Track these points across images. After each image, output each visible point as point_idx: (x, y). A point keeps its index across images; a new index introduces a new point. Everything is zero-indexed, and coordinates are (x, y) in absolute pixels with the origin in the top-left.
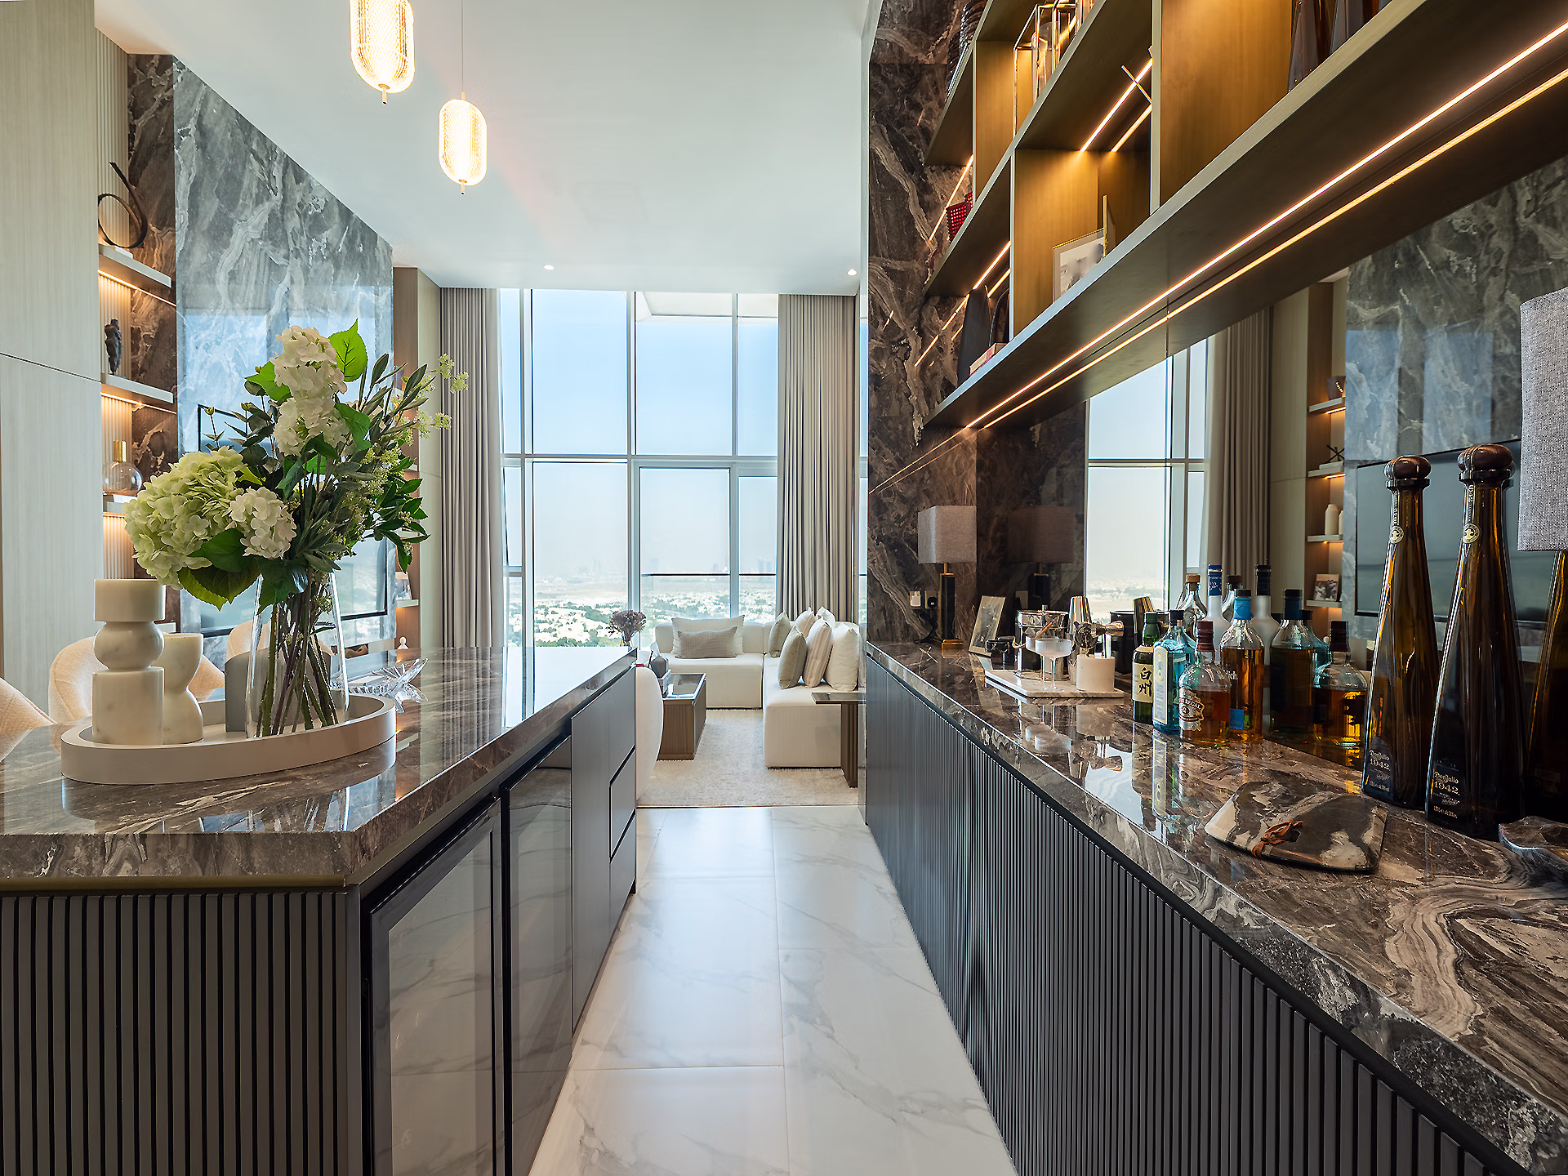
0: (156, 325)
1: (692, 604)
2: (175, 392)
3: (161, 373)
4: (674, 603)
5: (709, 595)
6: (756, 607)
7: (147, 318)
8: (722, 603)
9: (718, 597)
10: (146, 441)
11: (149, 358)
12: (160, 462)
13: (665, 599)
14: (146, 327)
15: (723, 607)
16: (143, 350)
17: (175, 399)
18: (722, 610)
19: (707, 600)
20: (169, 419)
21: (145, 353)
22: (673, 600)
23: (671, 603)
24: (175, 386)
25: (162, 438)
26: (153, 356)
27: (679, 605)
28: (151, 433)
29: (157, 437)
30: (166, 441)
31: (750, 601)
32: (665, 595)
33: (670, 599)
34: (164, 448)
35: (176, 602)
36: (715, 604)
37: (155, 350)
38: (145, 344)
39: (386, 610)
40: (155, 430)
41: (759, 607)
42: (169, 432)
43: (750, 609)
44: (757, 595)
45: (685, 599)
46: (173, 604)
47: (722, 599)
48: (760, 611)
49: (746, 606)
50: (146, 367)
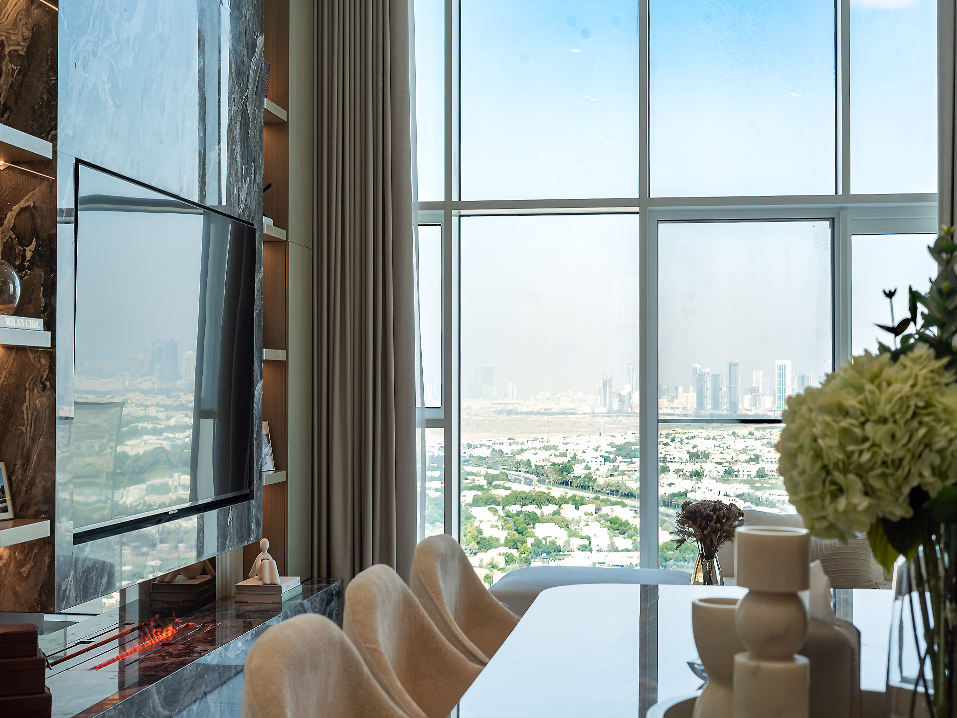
0: (27, 34)
1: (559, 460)
2: (54, 140)
3: (33, 110)
4: (524, 457)
5: (595, 440)
6: (690, 467)
7: (15, 24)
8: (620, 459)
9: (611, 445)
10: (9, 222)
11: (16, 88)
12: (29, 255)
13: (507, 449)
14: (13, 37)
15: (623, 467)
16: (7, 75)
17: (55, 152)
18: (622, 473)
19: (591, 453)
20: (44, 187)
21: (11, 79)
22: (522, 451)
23: (518, 458)
24: (53, 132)
25: (33, 217)
26: (21, 84)
27: (536, 460)
28: (16, 208)
29: (27, 215)
30: (39, 221)
31: (676, 454)
32: (506, 441)
33: (516, 448)
34: (35, 233)
35: (49, 485)
36: (606, 459)
37: (25, 75)
38: (11, 66)
39: (252, 491)
40: (22, 204)
41: (697, 467)
42: (44, 206)
43: (677, 471)
44: (693, 442)
45: (546, 448)
46: (44, 489)
47: (623, 451)
48: (698, 475)
49: (669, 465)
50: (11, 103)
